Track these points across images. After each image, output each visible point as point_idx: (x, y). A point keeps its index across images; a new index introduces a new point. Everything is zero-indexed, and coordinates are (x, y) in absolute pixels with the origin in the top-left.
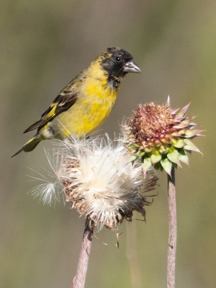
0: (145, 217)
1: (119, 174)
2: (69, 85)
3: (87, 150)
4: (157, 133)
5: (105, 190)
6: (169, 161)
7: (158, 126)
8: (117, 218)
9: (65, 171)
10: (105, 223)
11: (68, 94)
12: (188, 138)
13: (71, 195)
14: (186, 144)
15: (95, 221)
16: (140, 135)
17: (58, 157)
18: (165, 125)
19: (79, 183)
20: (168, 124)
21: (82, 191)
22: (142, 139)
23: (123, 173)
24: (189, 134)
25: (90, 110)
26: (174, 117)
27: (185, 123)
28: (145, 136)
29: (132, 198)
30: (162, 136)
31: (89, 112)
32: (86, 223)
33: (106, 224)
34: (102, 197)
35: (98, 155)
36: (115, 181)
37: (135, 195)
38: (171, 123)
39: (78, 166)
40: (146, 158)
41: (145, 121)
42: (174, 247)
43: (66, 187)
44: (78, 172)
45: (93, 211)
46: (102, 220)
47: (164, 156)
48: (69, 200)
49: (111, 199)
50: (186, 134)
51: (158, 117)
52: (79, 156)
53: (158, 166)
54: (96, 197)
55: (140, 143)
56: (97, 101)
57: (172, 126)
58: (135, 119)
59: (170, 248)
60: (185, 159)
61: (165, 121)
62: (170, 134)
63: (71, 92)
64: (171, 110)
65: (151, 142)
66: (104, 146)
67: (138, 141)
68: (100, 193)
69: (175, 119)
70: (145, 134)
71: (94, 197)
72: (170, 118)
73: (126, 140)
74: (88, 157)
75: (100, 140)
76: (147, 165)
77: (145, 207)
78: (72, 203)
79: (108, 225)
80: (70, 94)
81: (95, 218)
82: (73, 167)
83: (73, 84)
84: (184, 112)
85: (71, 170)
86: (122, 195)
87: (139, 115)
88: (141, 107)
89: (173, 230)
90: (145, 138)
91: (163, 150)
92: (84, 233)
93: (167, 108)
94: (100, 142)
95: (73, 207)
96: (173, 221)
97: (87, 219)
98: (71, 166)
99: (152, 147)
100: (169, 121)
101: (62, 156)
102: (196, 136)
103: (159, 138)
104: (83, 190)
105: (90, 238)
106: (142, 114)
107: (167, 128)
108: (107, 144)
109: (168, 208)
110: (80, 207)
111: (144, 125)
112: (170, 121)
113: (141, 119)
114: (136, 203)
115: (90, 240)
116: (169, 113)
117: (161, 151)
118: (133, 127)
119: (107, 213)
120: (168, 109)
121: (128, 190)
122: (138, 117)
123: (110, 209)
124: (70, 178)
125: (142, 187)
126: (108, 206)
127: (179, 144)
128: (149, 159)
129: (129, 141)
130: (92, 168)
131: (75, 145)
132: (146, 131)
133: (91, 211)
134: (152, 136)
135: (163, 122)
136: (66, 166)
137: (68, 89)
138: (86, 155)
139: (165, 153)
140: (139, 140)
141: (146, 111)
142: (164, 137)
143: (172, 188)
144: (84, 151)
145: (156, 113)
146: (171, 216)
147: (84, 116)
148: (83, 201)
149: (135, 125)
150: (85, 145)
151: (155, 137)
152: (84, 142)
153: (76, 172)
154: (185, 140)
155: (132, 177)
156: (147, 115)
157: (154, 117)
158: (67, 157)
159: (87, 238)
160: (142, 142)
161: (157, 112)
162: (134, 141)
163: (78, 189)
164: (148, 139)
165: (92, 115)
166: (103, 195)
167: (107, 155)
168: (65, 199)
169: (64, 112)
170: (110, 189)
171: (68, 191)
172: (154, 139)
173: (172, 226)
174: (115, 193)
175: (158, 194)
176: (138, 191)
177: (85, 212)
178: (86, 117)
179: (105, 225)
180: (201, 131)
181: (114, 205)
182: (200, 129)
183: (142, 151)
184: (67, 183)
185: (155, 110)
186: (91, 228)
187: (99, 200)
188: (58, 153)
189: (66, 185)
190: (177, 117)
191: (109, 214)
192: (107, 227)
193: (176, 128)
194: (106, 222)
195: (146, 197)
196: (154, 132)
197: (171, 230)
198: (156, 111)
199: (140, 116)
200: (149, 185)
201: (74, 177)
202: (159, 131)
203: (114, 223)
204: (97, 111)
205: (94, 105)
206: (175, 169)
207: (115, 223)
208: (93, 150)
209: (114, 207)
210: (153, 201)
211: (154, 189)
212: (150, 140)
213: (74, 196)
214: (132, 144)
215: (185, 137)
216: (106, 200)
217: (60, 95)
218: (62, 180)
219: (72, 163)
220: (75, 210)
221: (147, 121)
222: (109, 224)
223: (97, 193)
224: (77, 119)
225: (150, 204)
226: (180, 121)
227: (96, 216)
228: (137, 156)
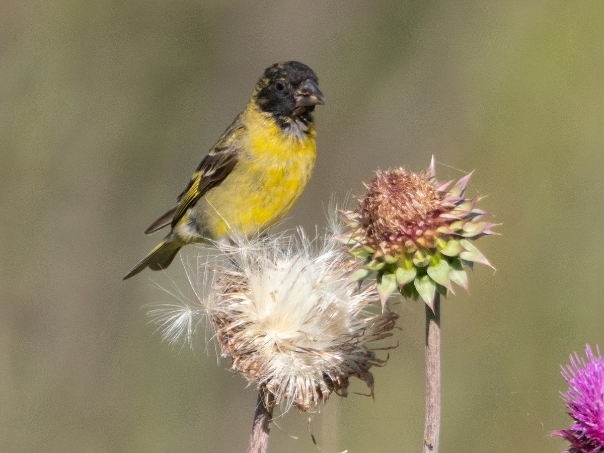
0: (373, 389)
1: (324, 306)
2: (224, 136)
3: (263, 259)
4: (409, 227)
5: (297, 335)
6: (431, 280)
7: (413, 213)
8: (319, 390)
9: (220, 298)
10: (295, 399)
11: (221, 152)
12: (467, 238)
13: (231, 345)
14: (464, 250)
15: (276, 395)
16: (376, 230)
17: (206, 272)
18: (425, 212)
19: (247, 322)
20: (431, 210)
21: (253, 337)
22: (381, 237)
23: (332, 303)
24: (471, 230)
25: (263, 184)
26: (442, 197)
27: (464, 208)
28: (386, 232)
29: (348, 353)
30: (419, 232)
31: (262, 187)
32: (259, 399)
33: (297, 401)
34: (290, 350)
35: (283, 269)
36: (317, 318)
37: (353, 347)
38: (436, 209)
39: (245, 289)
40: (385, 275)
41: (387, 202)
42: (434, 447)
43: (222, 329)
44: (244, 300)
45: (272, 377)
46: (289, 394)
47: (422, 272)
48: (227, 354)
49: (308, 353)
50: (464, 229)
51: (412, 196)
52: (247, 271)
53: (409, 290)
54: (280, 349)
55: (376, 245)
56: (276, 165)
57: (439, 214)
58: (368, 199)
59: (426, 448)
60: (460, 277)
61: (425, 203)
62: (433, 229)
63: (226, 148)
64: (436, 182)
65: (398, 243)
66: (294, 251)
67: (371, 241)
68: (287, 340)
69: (444, 201)
70: (386, 227)
71: (275, 349)
72: (435, 199)
73: (348, 239)
74: (264, 272)
75: (288, 239)
76: (388, 287)
77: (373, 370)
78: (233, 359)
79: (301, 403)
80: (226, 152)
81: (277, 390)
82: (236, 291)
83: (230, 134)
84: (462, 187)
85: (232, 296)
86: (328, 345)
87: (376, 191)
88: (379, 176)
89: (433, 415)
90: (385, 236)
91: (419, 258)
92: (256, 418)
93: (429, 179)
94: (288, 243)
95: (234, 367)
96: (435, 398)
97: (261, 391)
98: (231, 288)
99: (399, 253)
100: (432, 203)
101: (215, 270)
102: (485, 234)
103: (412, 237)
104: (255, 335)
105: (266, 429)
106: (381, 189)
107: (429, 218)
108: (301, 247)
109: (425, 371)
110: (249, 367)
111: (385, 211)
112: (434, 205)
113: (380, 198)
114: (355, 362)
115: (265, 432)
116: (433, 189)
117: (416, 262)
118: (363, 214)
119: (300, 380)
120: (432, 181)
121: (340, 336)
122: (374, 194)
123: (306, 371)
124: (230, 312)
125: (368, 332)
126: (301, 366)
127: (451, 249)
128: (392, 276)
129: (356, 240)
130: (271, 294)
131: (240, 249)
132: (389, 222)
133: (269, 376)
134: (399, 231)
135: (421, 206)
136: (221, 288)
137: (221, 144)
138: (260, 269)
139: (424, 266)
140: (374, 238)
141: (389, 184)
142: (422, 235)
143: (434, 332)
144: (257, 260)
145: (408, 188)
146: (430, 386)
147: (252, 194)
148: (255, 356)
149: (368, 209)
150: (259, 249)
151: (406, 234)
152: (256, 242)
153: (241, 300)
154: (462, 242)
155: (350, 311)
156: (391, 191)
157: (404, 196)
158: (224, 271)
159: (261, 428)
160: (379, 243)
161: (411, 186)
162: (363, 240)
163: (244, 333)
164: (392, 238)
165: (269, 192)
166: (292, 345)
167: (302, 269)
168: (219, 351)
169: (215, 188)
170: (306, 334)
171: (225, 337)
172: (404, 237)
173: (431, 407)
174: (314, 341)
175: (398, 345)
176: (360, 339)
177: (256, 377)
178: (256, 196)
179: (295, 403)
180: (494, 225)
181: (313, 365)
182: (492, 222)
183: (380, 260)
184: (223, 321)
185: (406, 181)
186: (268, 409)
187: (285, 354)
188: (206, 264)
189: (221, 325)
190: (448, 196)
191: (303, 383)
192: (300, 407)
193: (446, 218)
194: (298, 397)
195: (375, 349)
196: (403, 225)
197: (431, 414)
198: (409, 184)
199: (378, 193)
200: (382, 327)
201: (237, 310)
202: (413, 222)
203: (313, 399)
204: (277, 183)
205: (272, 172)
206: (442, 296)
207: (315, 400)
208: (275, 259)
209: (313, 369)
210: (388, 357)
211: (391, 335)
212: (396, 240)
213: (236, 347)
214: (359, 247)
215: (463, 235)
216: (298, 355)
217: (208, 156)
218: (215, 316)
219: (234, 283)
220: (238, 373)
221: (390, 202)
222: (303, 401)
223: (280, 342)
224: (238, 200)
225: (383, 364)
226: (454, 205)
227: (278, 386)
228: (369, 270)
